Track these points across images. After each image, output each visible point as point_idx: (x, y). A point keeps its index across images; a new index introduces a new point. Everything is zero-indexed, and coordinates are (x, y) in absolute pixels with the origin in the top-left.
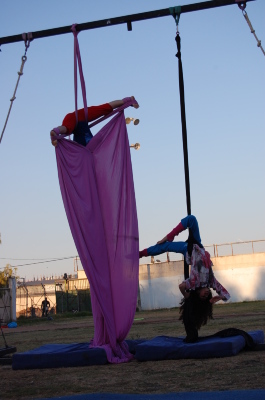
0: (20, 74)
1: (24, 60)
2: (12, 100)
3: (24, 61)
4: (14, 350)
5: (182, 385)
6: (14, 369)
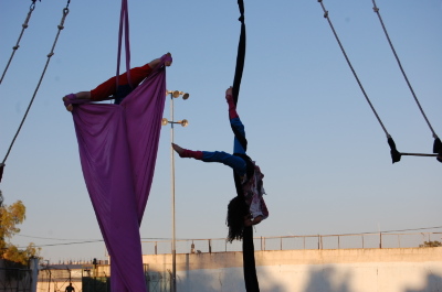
0: (61, 28)
1: (66, 12)
2: (49, 56)
3: (65, 14)
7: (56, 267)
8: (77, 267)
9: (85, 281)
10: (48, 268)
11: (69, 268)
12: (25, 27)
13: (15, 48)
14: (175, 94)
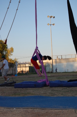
0: (19, 2)
2: (17, 10)
4: (15, 82)
5: (62, 94)
6: (15, 88)
9: (29, 67)
10: (20, 64)
11: (25, 64)
12: (10, 2)
13: (8, 8)
14: (51, 17)
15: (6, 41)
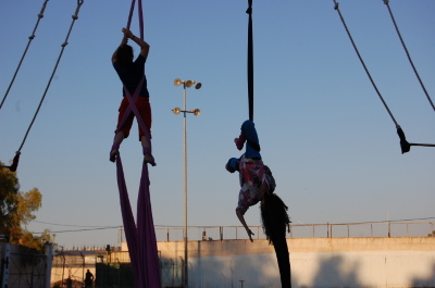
0: (75, 18)
1: (80, 3)
2: (64, 46)
3: (80, 5)
7: (71, 253)
8: (91, 253)
9: (98, 266)
10: (62, 254)
11: (83, 254)
12: (41, 16)
13: (31, 38)
14: (187, 84)
15: (16, 160)
